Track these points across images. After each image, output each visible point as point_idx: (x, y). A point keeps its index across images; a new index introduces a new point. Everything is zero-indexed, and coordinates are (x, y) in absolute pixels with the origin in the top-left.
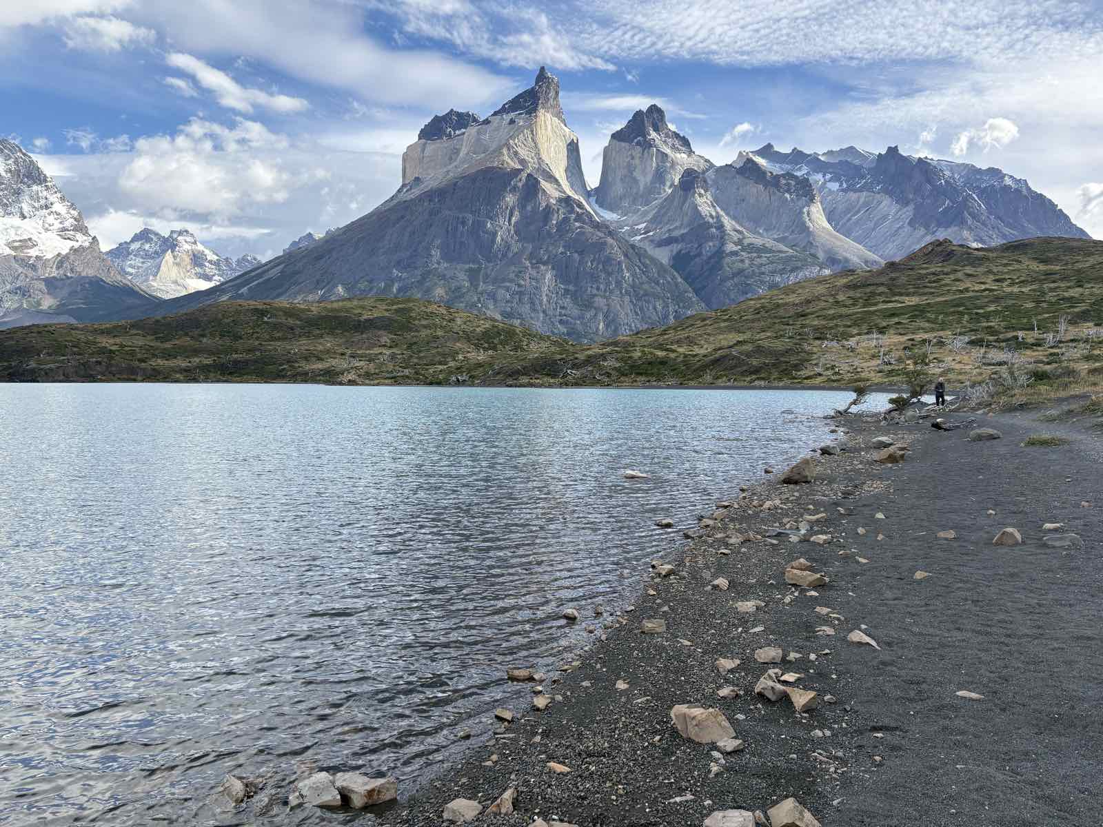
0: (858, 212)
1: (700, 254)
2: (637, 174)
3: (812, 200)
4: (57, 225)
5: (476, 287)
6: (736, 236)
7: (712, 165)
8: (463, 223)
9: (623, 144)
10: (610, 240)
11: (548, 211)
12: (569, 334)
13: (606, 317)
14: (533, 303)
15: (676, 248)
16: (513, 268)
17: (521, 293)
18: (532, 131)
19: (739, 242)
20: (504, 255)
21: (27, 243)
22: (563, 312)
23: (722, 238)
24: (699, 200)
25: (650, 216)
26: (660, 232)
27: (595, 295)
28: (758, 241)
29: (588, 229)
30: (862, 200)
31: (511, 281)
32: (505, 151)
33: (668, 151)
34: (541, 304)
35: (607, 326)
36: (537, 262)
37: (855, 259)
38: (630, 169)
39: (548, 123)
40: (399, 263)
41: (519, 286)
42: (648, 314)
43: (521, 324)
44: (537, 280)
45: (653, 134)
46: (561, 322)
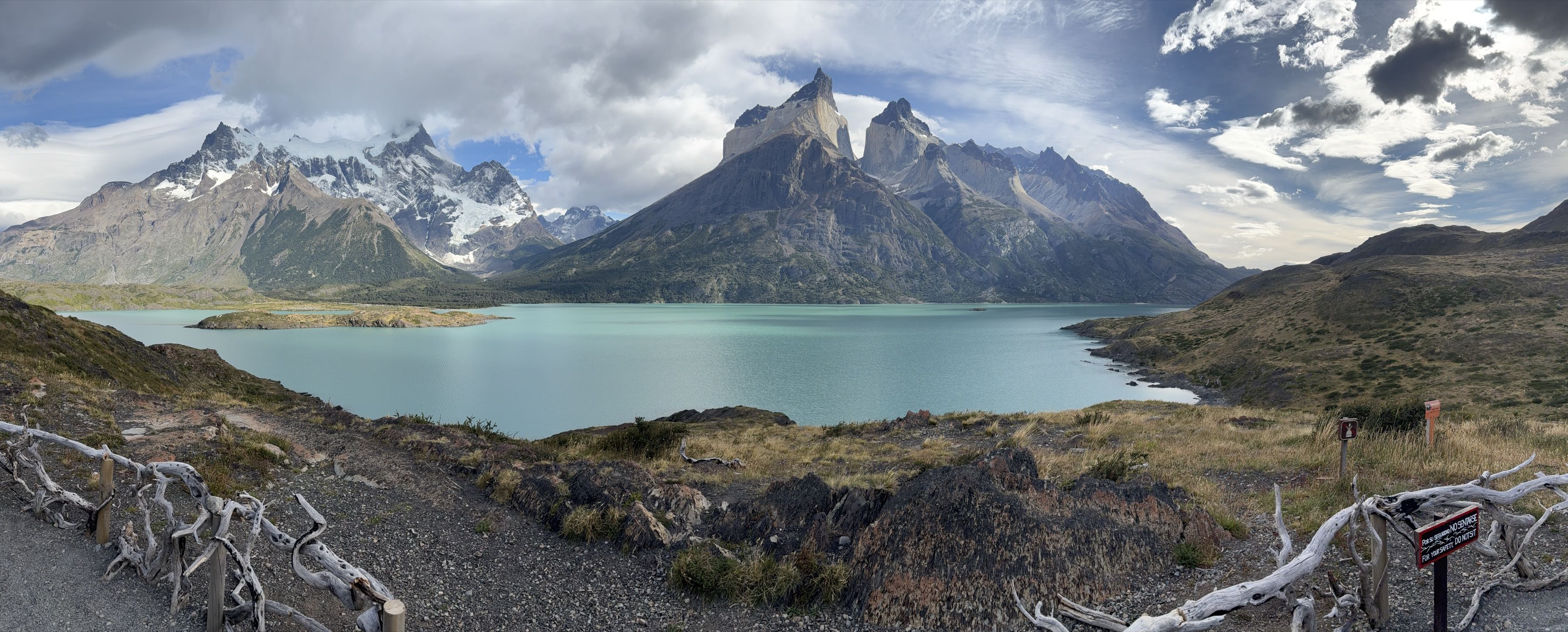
0: (1033, 187)
1: (943, 206)
2: (892, 148)
3: (1014, 173)
4: (516, 207)
5: (774, 227)
6: (968, 194)
7: (945, 144)
8: (764, 178)
9: (881, 126)
10: (879, 190)
11: (830, 168)
12: (851, 264)
13: (880, 251)
14: (821, 239)
15: (925, 201)
16: (803, 212)
17: (811, 232)
18: (814, 111)
19: (971, 198)
20: (796, 203)
21: (500, 219)
22: (846, 246)
23: (958, 195)
24: (940, 167)
25: (902, 179)
26: (912, 190)
27: (871, 234)
28: (984, 198)
29: (861, 182)
30: (1034, 179)
31: (803, 222)
32: (794, 124)
33: (913, 132)
34: (828, 239)
35: (881, 258)
36: (822, 206)
37: (1047, 215)
38: (887, 144)
39: (825, 107)
40: (714, 209)
41: (809, 225)
42: (912, 249)
43: (812, 256)
44: (824, 221)
45: (903, 120)
46: (844, 255)
